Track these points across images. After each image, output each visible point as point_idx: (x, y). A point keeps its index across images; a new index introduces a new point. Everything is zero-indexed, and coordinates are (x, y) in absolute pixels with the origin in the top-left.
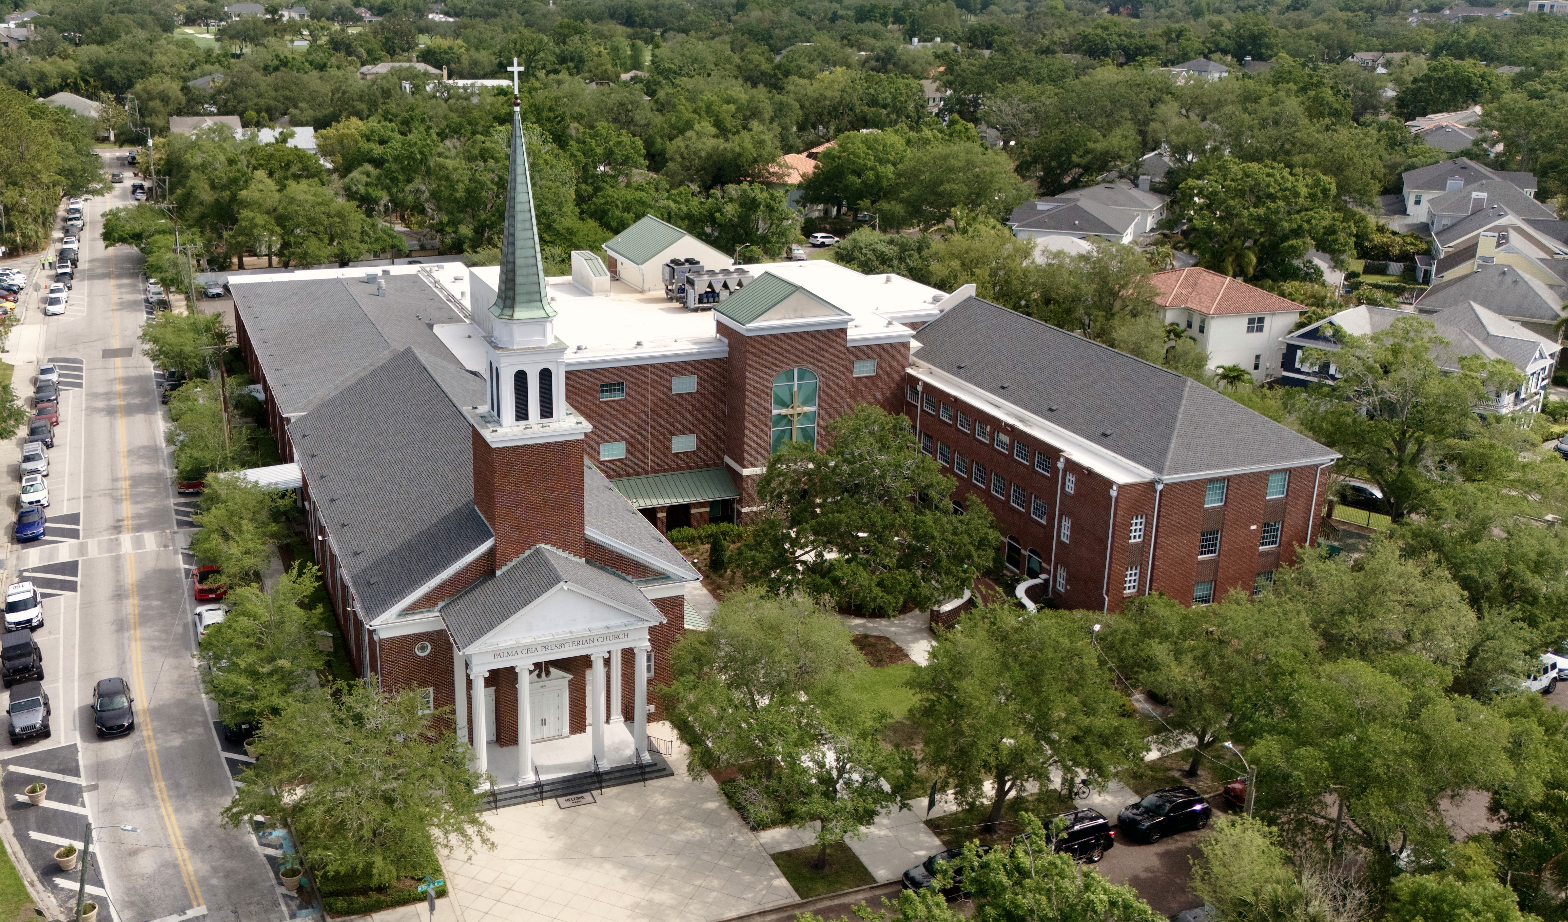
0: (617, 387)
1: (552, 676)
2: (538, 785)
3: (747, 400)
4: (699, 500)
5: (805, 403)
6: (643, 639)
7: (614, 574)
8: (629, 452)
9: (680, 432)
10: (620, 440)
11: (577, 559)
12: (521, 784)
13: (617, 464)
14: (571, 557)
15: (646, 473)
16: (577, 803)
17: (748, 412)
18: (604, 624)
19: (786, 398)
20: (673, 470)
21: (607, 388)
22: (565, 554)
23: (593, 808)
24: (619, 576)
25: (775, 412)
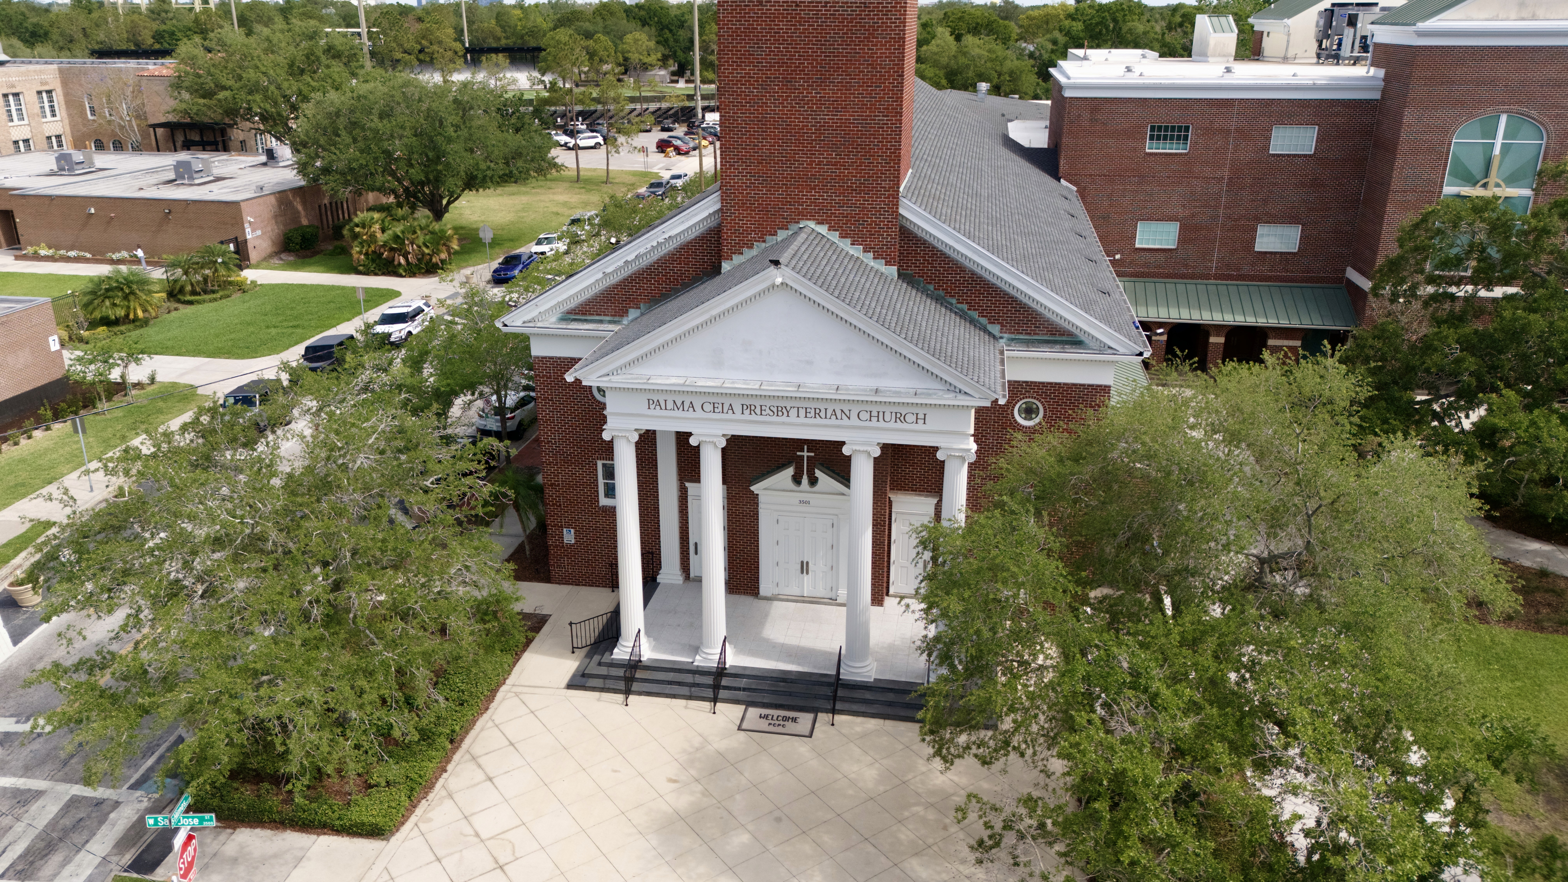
0: (1179, 133)
1: (819, 486)
2: (721, 672)
3: (1398, 163)
4: (1284, 323)
5: (1512, 180)
6: (963, 435)
7: (962, 315)
8: (1183, 239)
9: (1273, 219)
10: (1170, 219)
11: (880, 266)
12: (699, 661)
13: (1161, 257)
14: (868, 259)
15: (1207, 277)
16: (777, 729)
17: (1396, 183)
18: (873, 383)
19: (1476, 168)
20: (1252, 278)
21: (1160, 133)
22: (856, 251)
23: (802, 747)
24: (972, 322)
25: (1449, 190)
